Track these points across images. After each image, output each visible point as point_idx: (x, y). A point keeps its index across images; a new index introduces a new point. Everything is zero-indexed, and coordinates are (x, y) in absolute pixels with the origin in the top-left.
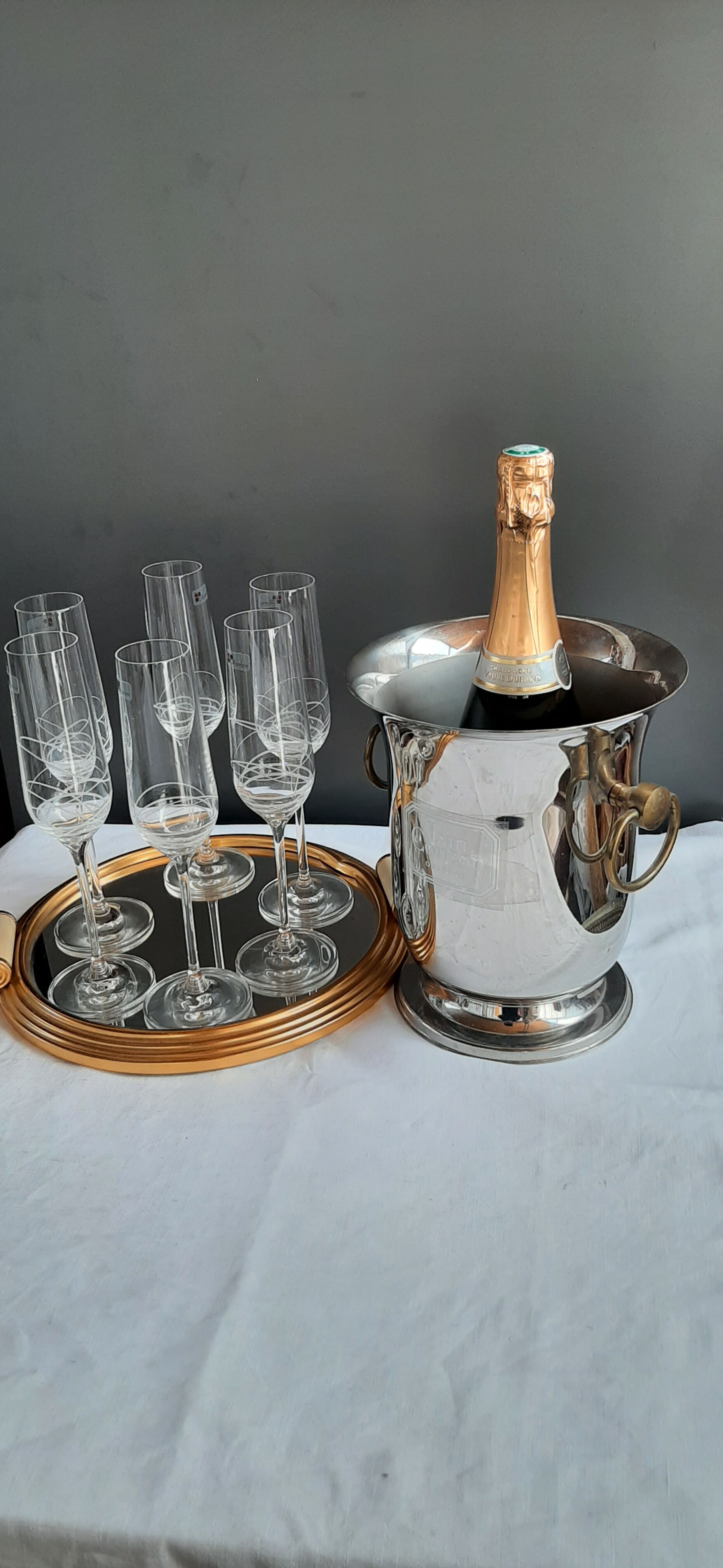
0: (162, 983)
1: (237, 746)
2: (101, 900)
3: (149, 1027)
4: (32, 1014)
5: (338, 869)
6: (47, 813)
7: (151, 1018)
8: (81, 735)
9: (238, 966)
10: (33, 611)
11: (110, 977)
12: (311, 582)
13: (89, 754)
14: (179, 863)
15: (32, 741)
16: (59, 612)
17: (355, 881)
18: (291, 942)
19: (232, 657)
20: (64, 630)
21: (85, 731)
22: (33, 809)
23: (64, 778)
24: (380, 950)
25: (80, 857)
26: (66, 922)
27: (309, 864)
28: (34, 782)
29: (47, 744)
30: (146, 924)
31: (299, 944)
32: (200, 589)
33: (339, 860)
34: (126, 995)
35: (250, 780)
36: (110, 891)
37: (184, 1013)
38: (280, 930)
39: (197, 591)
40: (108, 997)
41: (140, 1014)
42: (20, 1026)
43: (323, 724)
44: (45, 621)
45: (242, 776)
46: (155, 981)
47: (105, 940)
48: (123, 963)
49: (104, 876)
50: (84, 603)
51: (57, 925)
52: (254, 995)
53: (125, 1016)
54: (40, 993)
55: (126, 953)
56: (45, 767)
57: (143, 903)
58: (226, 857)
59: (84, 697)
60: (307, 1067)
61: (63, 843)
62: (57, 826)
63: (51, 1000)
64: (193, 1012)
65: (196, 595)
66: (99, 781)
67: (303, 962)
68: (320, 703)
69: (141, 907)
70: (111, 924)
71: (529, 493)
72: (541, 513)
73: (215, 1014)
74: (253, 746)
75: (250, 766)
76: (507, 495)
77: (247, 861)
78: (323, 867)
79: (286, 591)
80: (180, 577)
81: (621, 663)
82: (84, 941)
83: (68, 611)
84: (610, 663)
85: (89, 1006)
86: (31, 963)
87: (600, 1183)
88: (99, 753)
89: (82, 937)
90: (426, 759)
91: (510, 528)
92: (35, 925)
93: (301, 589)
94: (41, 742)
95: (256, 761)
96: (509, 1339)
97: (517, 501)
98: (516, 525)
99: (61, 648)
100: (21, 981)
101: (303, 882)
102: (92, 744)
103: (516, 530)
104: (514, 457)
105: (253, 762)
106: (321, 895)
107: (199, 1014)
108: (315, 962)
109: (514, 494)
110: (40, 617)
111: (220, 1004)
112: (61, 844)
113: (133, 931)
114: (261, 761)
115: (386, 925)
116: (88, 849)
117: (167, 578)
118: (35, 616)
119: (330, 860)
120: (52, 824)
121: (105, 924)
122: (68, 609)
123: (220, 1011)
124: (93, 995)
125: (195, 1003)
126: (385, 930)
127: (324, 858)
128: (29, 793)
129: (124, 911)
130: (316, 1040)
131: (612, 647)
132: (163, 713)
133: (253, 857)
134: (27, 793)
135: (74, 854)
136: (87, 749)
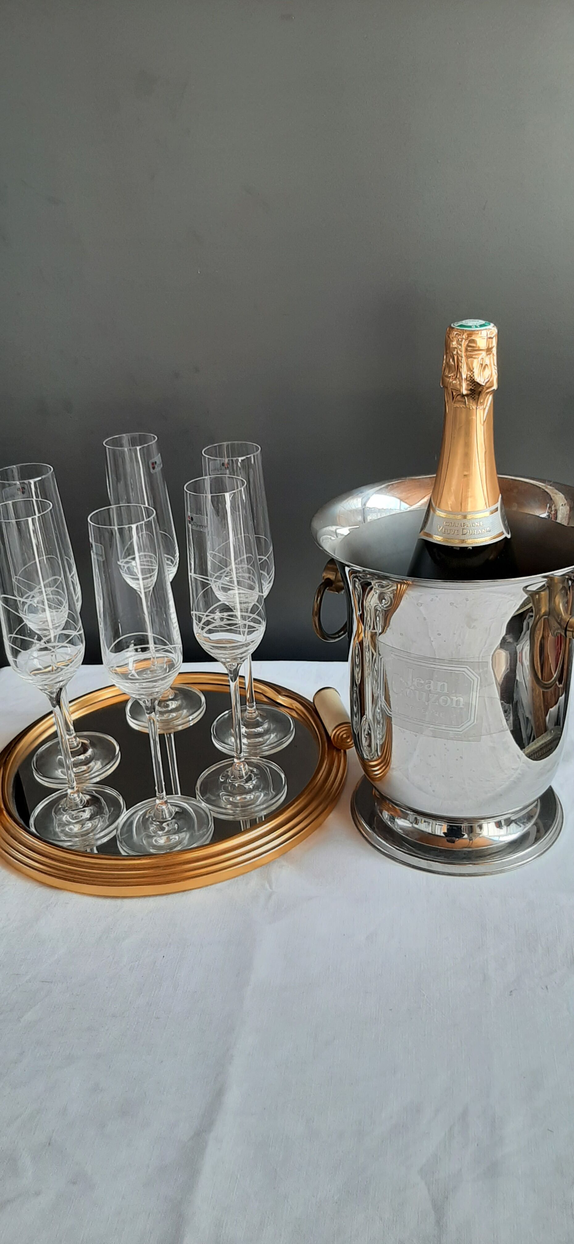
0: (132, 810)
1: (197, 597)
2: (73, 736)
3: (123, 853)
4: (17, 843)
5: (278, 701)
6: (26, 663)
7: (124, 844)
8: (55, 590)
9: (198, 792)
10: (8, 480)
11: (84, 807)
12: (257, 451)
13: (62, 608)
14: (147, 705)
15: (11, 599)
16: (32, 481)
17: (295, 712)
18: (245, 769)
19: (192, 519)
20: (36, 498)
21: (59, 588)
22: (14, 661)
23: (40, 630)
24: (323, 776)
25: (57, 701)
26: (42, 756)
27: (255, 699)
28: (13, 635)
29: (22, 600)
30: (113, 757)
31: (252, 771)
32: (155, 458)
33: (279, 693)
34: (99, 823)
35: (207, 628)
36: (80, 725)
37: (152, 837)
38: (236, 760)
39: (153, 460)
40: (83, 825)
41: (114, 839)
42: (6, 854)
43: (268, 577)
44: (18, 489)
45: (201, 625)
46: (125, 809)
47: (78, 771)
48: (94, 792)
49: (73, 713)
50: (54, 473)
51: (35, 759)
52: (215, 819)
53: (99, 843)
54: (22, 822)
55: (97, 783)
56: (23, 621)
57: (110, 737)
58: (180, 693)
59: (57, 557)
60: (267, 886)
61: (41, 690)
62: (35, 675)
63: (33, 829)
64: (160, 836)
65: (153, 464)
66: (73, 633)
67: (256, 788)
68: (265, 558)
69: (108, 740)
70: (82, 757)
71: (481, 363)
72: (490, 381)
73: (181, 838)
74: (208, 597)
75: (207, 616)
76: (460, 364)
77: (198, 695)
78: (265, 700)
79: (236, 459)
80: (138, 448)
81: (556, 518)
82: (59, 773)
83: (40, 480)
84: (547, 517)
85: (66, 834)
86: (13, 795)
87: (542, 988)
88: (71, 607)
89: (57, 770)
90: (385, 609)
91: (463, 396)
92: (14, 759)
93: (248, 456)
94: (18, 599)
95: (213, 612)
96: (478, 1145)
97: (470, 369)
98: (469, 392)
99: (35, 514)
100: (5, 812)
101: (250, 714)
102: (64, 600)
103: (467, 397)
104: (466, 330)
105: (209, 613)
106: (266, 726)
107: (166, 839)
108: (266, 788)
109: (467, 364)
110: (14, 486)
111: (185, 829)
112: (40, 691)
113: (102, 764)
114: (217, 612)
115: (326, 752)
116: (63, 694)
117: (126, 449)
118: (10, 485)
119: (271, 693)
120: (31, 673)
121: (77, 757)
122: (40, 478)
123: (184, 836)
124: (69, 823)
125: (163, 829)
126: (326, 756)
127: (266, 692)
128: (10, 645)
129: (93, 745)
130: (273, 860)
131: (548, 505)
132: (126, 568)
133: (203, 692)
134: (8, 646)
135: (51, 699)
136: (60, 603)
